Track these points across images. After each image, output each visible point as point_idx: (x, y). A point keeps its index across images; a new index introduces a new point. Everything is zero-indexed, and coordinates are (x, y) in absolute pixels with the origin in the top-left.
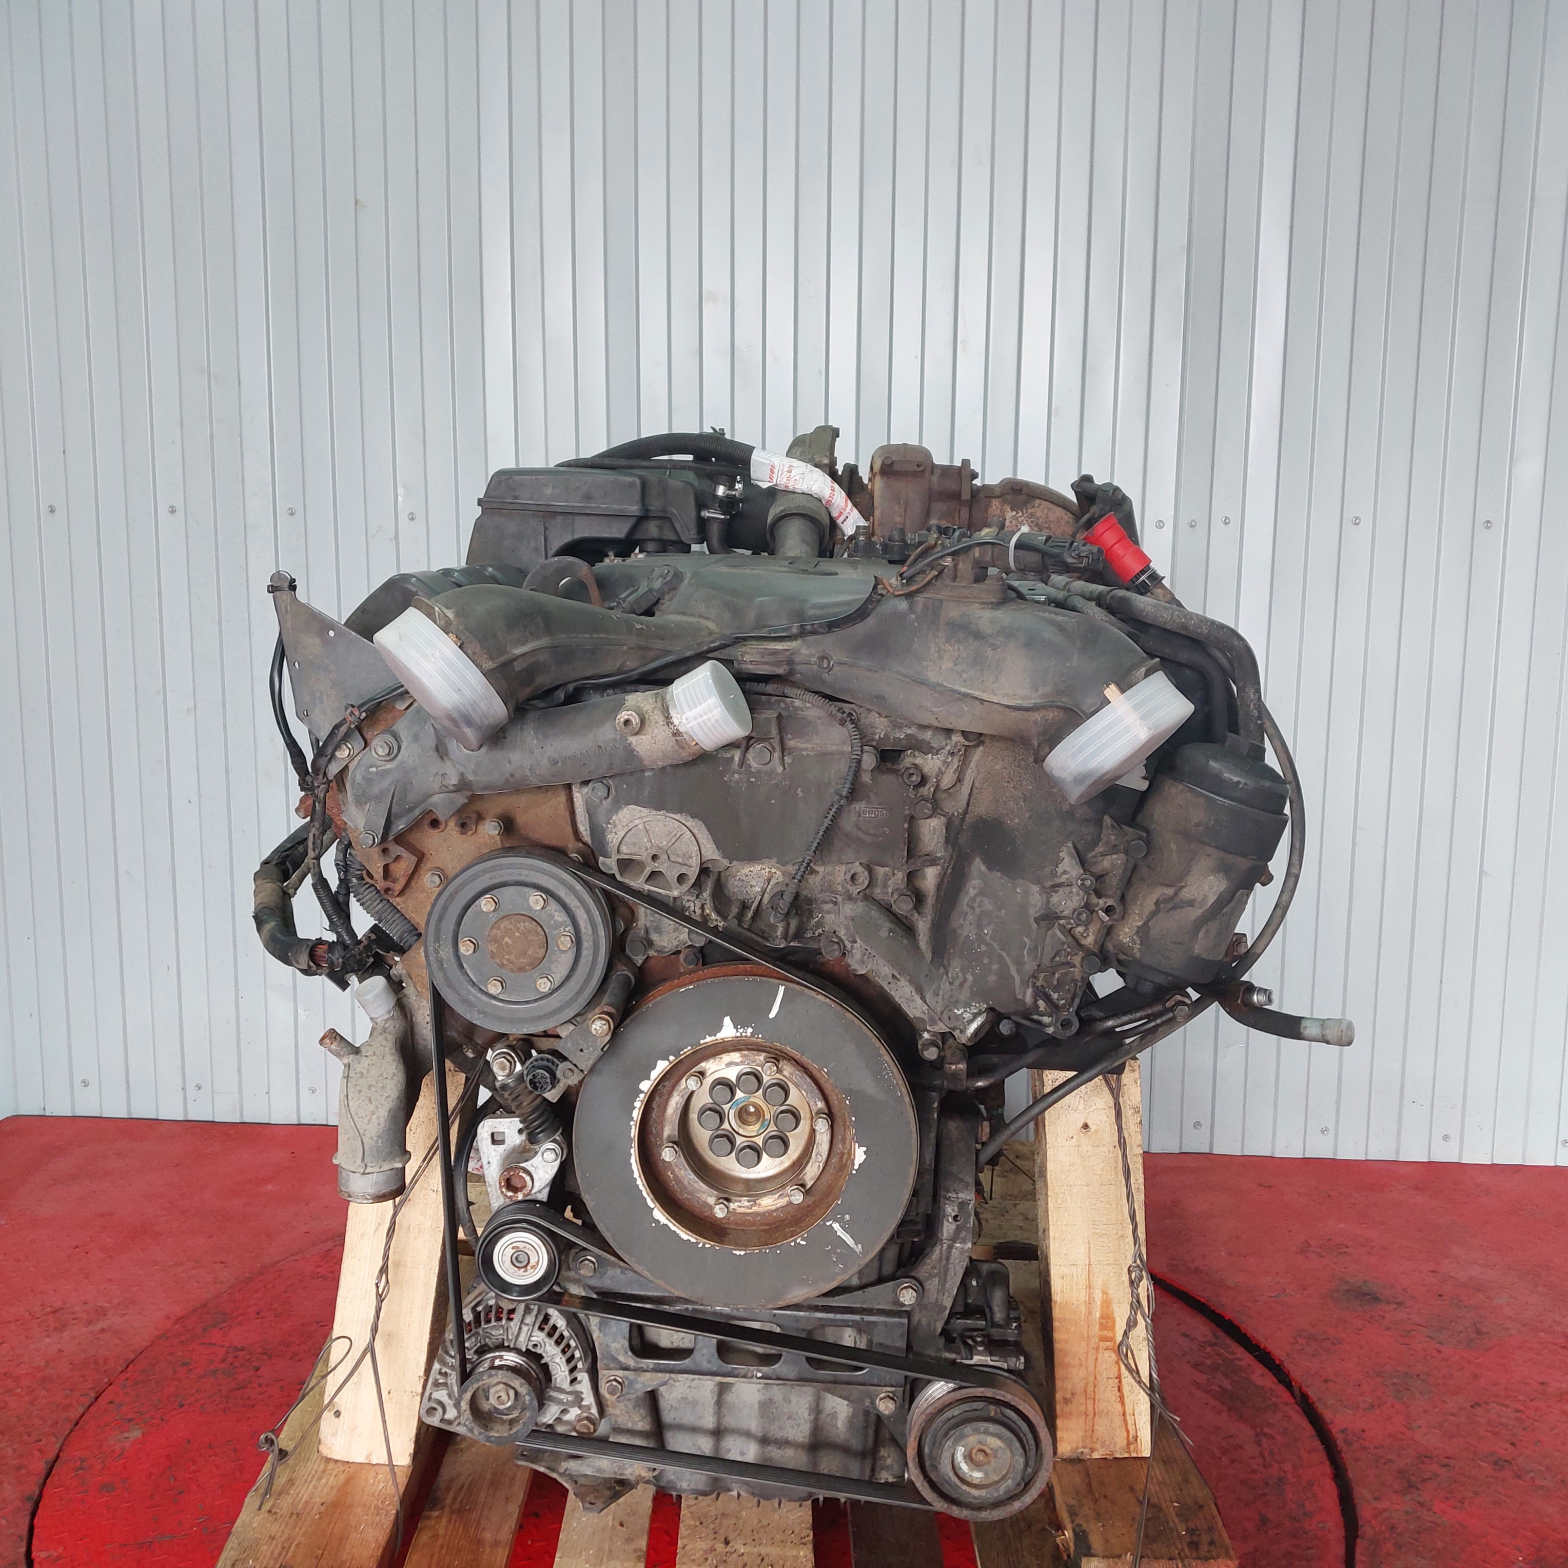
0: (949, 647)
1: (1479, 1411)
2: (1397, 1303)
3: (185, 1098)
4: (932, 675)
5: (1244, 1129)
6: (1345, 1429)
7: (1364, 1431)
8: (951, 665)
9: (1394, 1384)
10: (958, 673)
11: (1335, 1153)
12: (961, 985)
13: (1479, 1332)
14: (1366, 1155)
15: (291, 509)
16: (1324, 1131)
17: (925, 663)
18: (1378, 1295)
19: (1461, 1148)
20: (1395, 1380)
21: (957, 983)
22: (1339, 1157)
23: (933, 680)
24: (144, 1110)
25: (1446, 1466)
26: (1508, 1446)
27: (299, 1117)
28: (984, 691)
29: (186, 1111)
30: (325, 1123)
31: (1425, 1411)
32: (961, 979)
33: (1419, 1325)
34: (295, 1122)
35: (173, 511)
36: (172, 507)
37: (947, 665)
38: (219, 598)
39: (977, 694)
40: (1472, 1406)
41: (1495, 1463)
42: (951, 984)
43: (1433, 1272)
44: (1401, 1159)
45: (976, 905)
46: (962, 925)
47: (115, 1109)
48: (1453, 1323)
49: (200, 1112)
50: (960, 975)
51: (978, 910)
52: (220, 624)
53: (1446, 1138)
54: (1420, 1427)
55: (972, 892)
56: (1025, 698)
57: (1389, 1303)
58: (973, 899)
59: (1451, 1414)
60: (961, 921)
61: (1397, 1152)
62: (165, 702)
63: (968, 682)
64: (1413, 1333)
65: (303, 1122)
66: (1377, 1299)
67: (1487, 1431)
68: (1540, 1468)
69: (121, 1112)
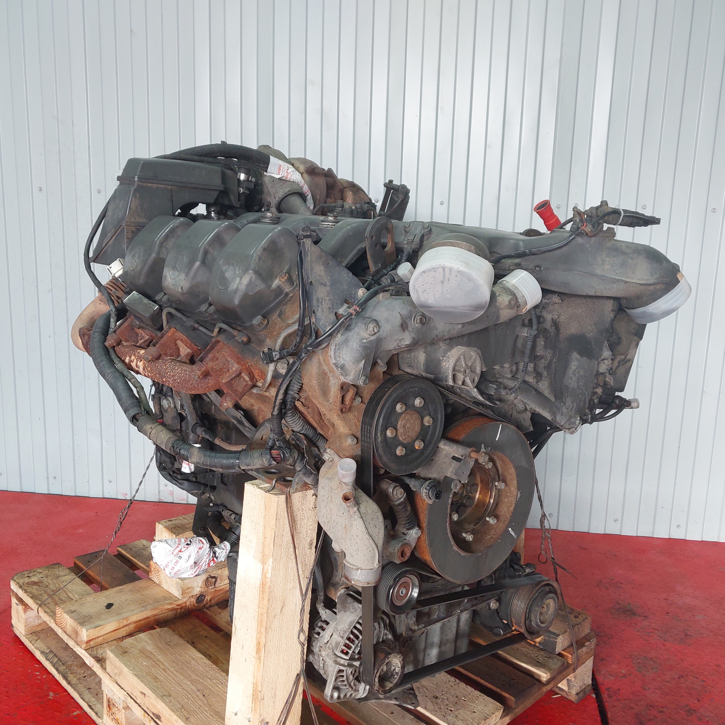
0: (608, 259)
1: (682, 680)
2: (644, 617)
3: (48, 483)
4: (599, 272)
5: (574, 518)
6: (609, 688)
7: (619, 690)
8: (609, 267)
9: (639, 663)
10: (613, 270)
11: (621, 532)
12: (572, 409)
13: (686, 635)
14: (637, 533)
15: (98, 190)
16: (616, 520)
17: (595, 267)
18: (635, 612)
19: (686, 532)
20: (639, 661)
21: (570, 408)
22: (623, 534)
23: (600, 274)
24: (28, 488)
25: (662, 712)
26: (696, 701)
27: (103, 495)
28: (628, 278)
29: (48, 490)
30: (116, 498)
31: (653, 680)
32: (572, 406)
33: (655, 630)
34: (102, 497)
35: (41, 190)
36: (40, 188)
37: (607, 267)
38: (63, 234)
39: (624, 279)
40: (678, 677)
41: (688, 711)
42: (567, 409)
43: (665, 599)
44: (655, 536)
45: (576, 373)
46: (570, 383)
47: (15, 487)
48: (673, 629)
49: (55, 490)
50: (571, 404)
51: (577, 375)
52: (64, 247)
53: (678, 526)
54: (650, 689)
55: (574, 368)
56: (647, 280)
57: (640, 616)
58: (575, 371)
59: (667, 682)
60: (570, 381)
61: (653, 533)
62: (37, 286)
63: (619, 275)
64: (651, 634)
65: (106, 496)
66: (634, 614)
67: (685, 692)
68: (712, 715)
69: (17, 489)
